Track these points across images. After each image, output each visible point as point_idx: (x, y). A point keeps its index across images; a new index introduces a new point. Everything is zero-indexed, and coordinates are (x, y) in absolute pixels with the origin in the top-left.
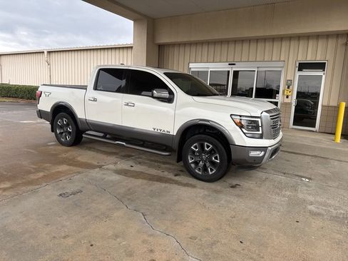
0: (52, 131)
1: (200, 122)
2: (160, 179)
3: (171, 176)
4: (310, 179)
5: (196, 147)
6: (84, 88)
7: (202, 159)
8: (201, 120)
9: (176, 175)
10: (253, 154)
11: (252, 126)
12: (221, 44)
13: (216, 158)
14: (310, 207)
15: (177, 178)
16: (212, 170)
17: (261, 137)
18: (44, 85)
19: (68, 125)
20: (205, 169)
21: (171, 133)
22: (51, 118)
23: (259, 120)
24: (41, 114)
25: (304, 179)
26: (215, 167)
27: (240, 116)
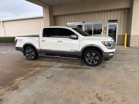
0: (24, 55)
2: (77, 68)
3: (80, 66)
4: (125, 61)
5: (89, 55)
6: (38, 36)
7: (91, 59)
8: (90, 45)
9: (82, 66)
10: (110, 55)
11: (109, 45)
12: (82, 14)
13: (97, 58)
14: (131, 70)
15: (82, 67)
16: (95, 62)
17: (111, 48)
18: (17, 36)
19: (32, 52)
20: (93, 62)
21: (79, 51)
22: (23, 50)
23: (111, 43)
24: (18, 49)
26: (97, 61)
27: (104, 42)
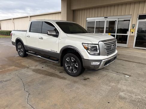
0: (17, 50)
1: (69, 47)
2: (52, 75)
4: (130, 76)
5: (68, 59)
6: (26, 31)
7: (71, 66)
10: (94, 63)
11: (94, 49)
13: (77, 65)
15: (60, 74)
16: (75, 71)
17: (99, 54)
18: (14, 30)
19: (21, 48)
20: (72, 70)
21: (58, 52)
22: (16, 45)
23: (97, 46)
24: (13, 43)
25: (126, 76)
27: (88, 44)
